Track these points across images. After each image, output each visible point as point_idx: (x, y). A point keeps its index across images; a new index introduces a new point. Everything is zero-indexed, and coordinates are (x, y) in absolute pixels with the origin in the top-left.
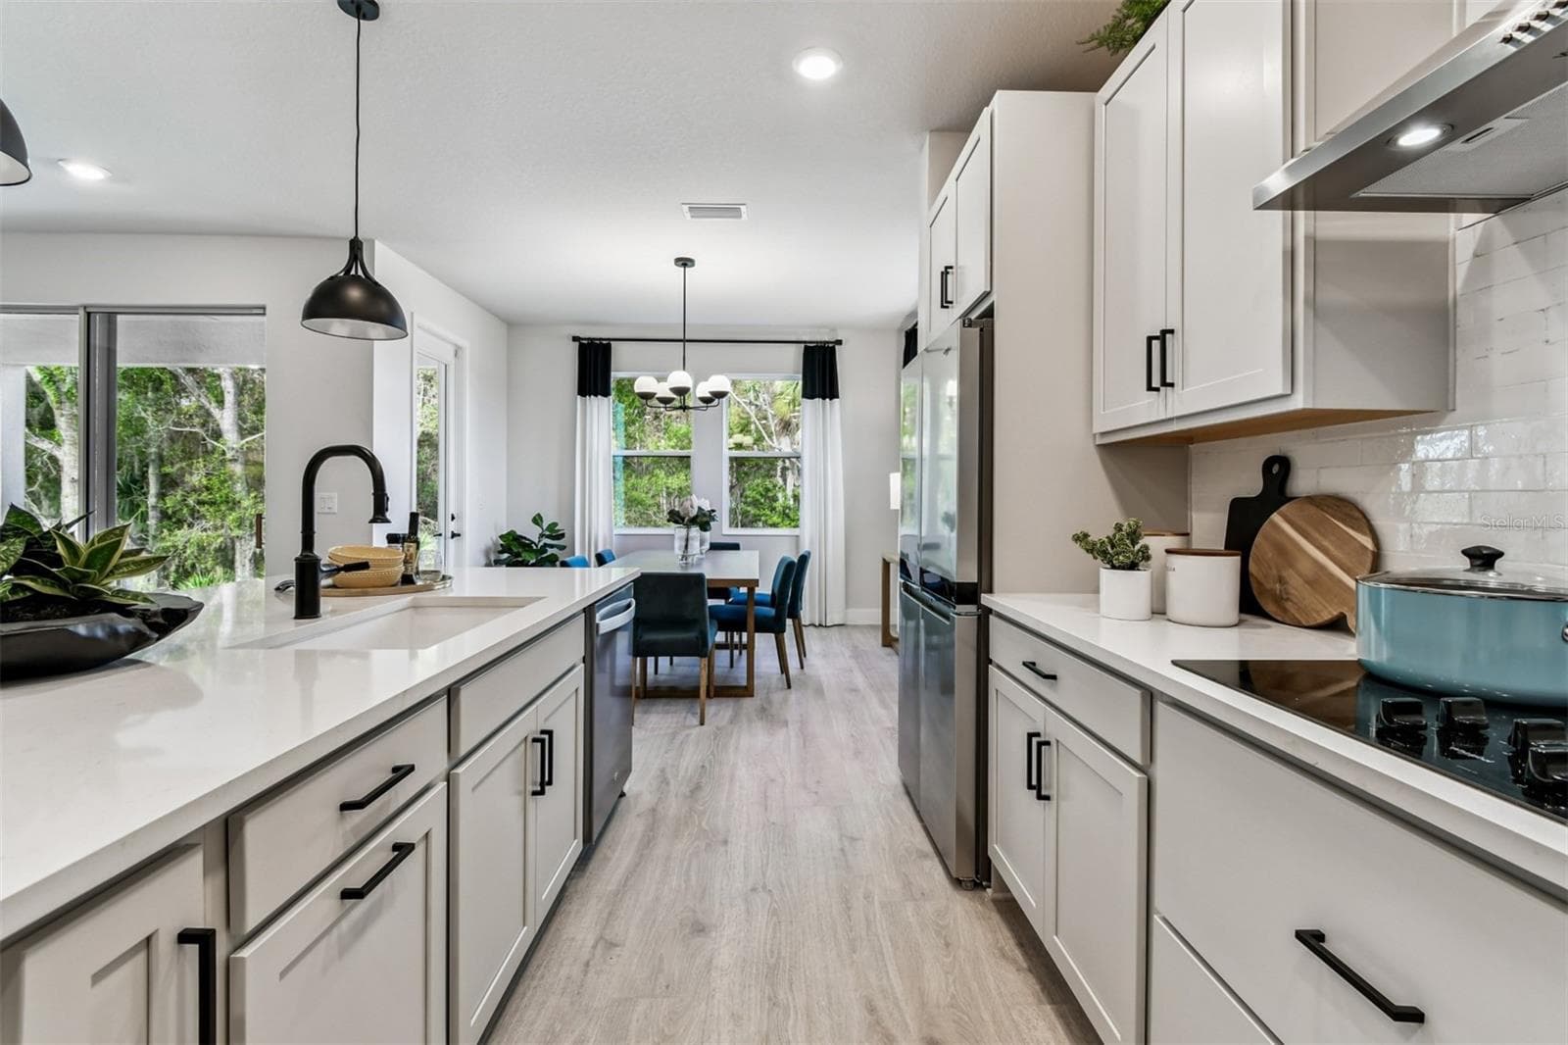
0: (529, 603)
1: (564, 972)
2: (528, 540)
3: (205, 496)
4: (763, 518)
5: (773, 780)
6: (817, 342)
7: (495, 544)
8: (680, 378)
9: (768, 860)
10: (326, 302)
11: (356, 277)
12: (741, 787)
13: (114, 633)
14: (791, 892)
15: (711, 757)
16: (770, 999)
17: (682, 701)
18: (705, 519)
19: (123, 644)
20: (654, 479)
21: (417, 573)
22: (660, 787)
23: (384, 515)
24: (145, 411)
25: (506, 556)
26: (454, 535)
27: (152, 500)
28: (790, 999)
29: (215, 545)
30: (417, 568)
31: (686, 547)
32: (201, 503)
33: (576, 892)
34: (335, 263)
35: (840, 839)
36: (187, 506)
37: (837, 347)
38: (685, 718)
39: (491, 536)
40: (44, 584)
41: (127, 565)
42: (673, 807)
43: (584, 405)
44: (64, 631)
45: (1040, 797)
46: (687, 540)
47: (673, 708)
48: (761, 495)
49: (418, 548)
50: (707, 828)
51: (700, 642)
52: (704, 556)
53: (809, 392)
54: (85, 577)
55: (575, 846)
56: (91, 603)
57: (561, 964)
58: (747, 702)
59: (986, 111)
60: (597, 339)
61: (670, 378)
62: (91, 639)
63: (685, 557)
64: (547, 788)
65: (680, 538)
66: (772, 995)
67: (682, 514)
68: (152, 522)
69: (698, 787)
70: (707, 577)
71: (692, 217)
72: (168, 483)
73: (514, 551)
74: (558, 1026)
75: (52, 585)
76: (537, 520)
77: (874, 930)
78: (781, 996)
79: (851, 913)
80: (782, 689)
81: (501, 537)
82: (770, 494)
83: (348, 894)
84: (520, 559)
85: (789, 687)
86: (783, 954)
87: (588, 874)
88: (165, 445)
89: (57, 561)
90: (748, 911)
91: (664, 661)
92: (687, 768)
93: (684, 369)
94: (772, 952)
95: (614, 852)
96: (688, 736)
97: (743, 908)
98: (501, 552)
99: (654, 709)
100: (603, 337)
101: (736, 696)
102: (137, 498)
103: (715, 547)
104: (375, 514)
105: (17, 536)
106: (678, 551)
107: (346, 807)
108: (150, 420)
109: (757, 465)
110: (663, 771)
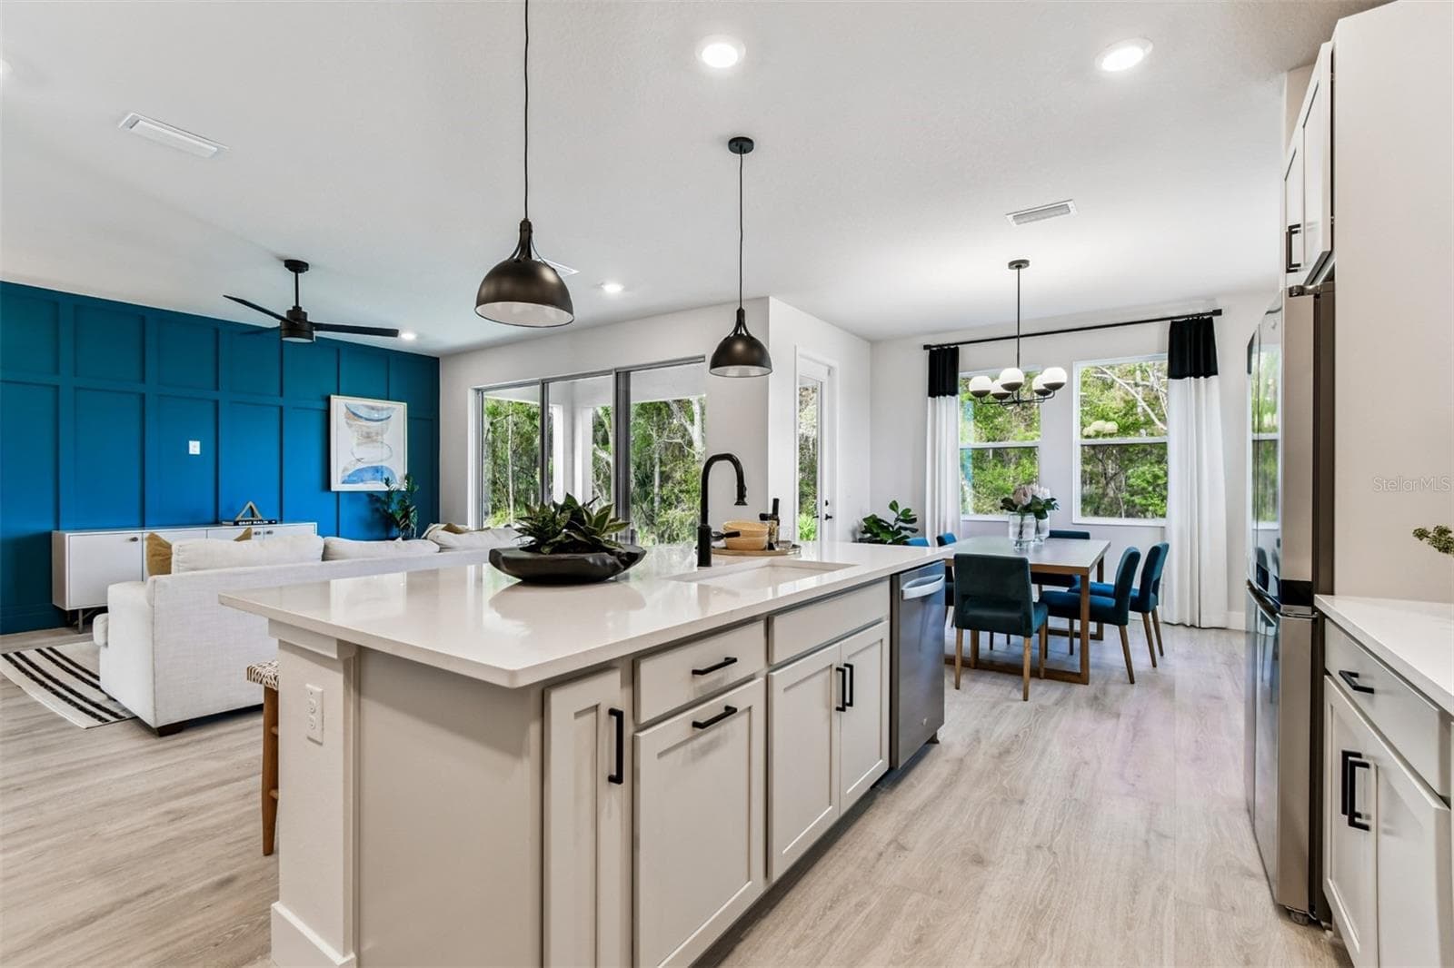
0: (839, 569)
1: (863, 853)
2: (886, 523)
3: (684, 487)
4: (1151, 508)
5: (1086, 763)
6: (1187, 316)
7: (860, 526)
8: (1012, 375)
9: (1060, 828)
10: (724, 356)
11: (742, 335)
12: (1050, 762)
13: (604, 563)
14: (1077, 861)
15: (1028, 730)
16: (1029, 934)
17: (1011, 677)
18: (1039, 508)
19: (609, 570)
20: (1020, 468)
21: (777, 542)
22: (971, 743)
23: (743, 500)
24: (652, 430)
25: (869, 535)
26: (827, 517)
27: (656, 490)
28: (1049, 941)
29: (690, 521)
30: (777, 539)
31: (1021, 533)
32: (681, 491)
33: (883, 802)
34: (727, 329)
35: (1148, 832)
36: (674, 493)
37: (1215, 318)
38: (1010, 692)
39: (857, 520)
40: (579, 535)
41: (612, 526)
42: (979, 762)
43: (934, 405)
44: (583, 559)
45: (1352, 823)
46: (1021, 526)
47: (999, 681)
48: (1148, 482)
49: (778, 524)
50: (1007, 786)
51: (1024, 622)
52: (1043, 543)
53: (1176, 371)
54: (594, 532)
55: (880, 765)
56: (597, 547)
57: (862, 847)
58: (1079, 689)
59: (1325, 49)
60: (946, 345)
61: (1001, 376)
62: (594, 565)
63: (1019, 543)
64: (847, 708)
65: (1015, 525)
66: (1032, 931)
67: (1015, 502)
68: (656, 504)
69: (1008, 751)
70: (1030, 562)
71: (1018, 224)
72: (665, 478)
73: (874, 531)
74: (851, 887)
75: (582, 536)
76: (894, 506)
77: (1159, 919)
78: (1041, 936)
79: (1137, 897)
80: (1124, 683)
81: (865, 520)
82: (1160, 482)
83: (696, 725)
84: (878, 539)
85: (1132, 682)
86: (1053, 905)
87: (894, 793)
88: (663, 452)
89: (583, 522)
90: (1028, 862)
91: (1000, 638)
92: (1001, 734)
93: (1018, 366)
94: (1042, 901)
95: (919, 782)
96: (1008, 707)
97: (1024, 857)
98: (864, 532)
99: (982, 679)
100: (951, 342)
101: (1068, 681)
102: (649, 489)
103: (1054, 535)
104: (738, 499)
105: (568, 509)
106: (1013, 537)
107: (695, 672)
108: (655, 435)
109: (1144, 450)
110: (977, 731)
